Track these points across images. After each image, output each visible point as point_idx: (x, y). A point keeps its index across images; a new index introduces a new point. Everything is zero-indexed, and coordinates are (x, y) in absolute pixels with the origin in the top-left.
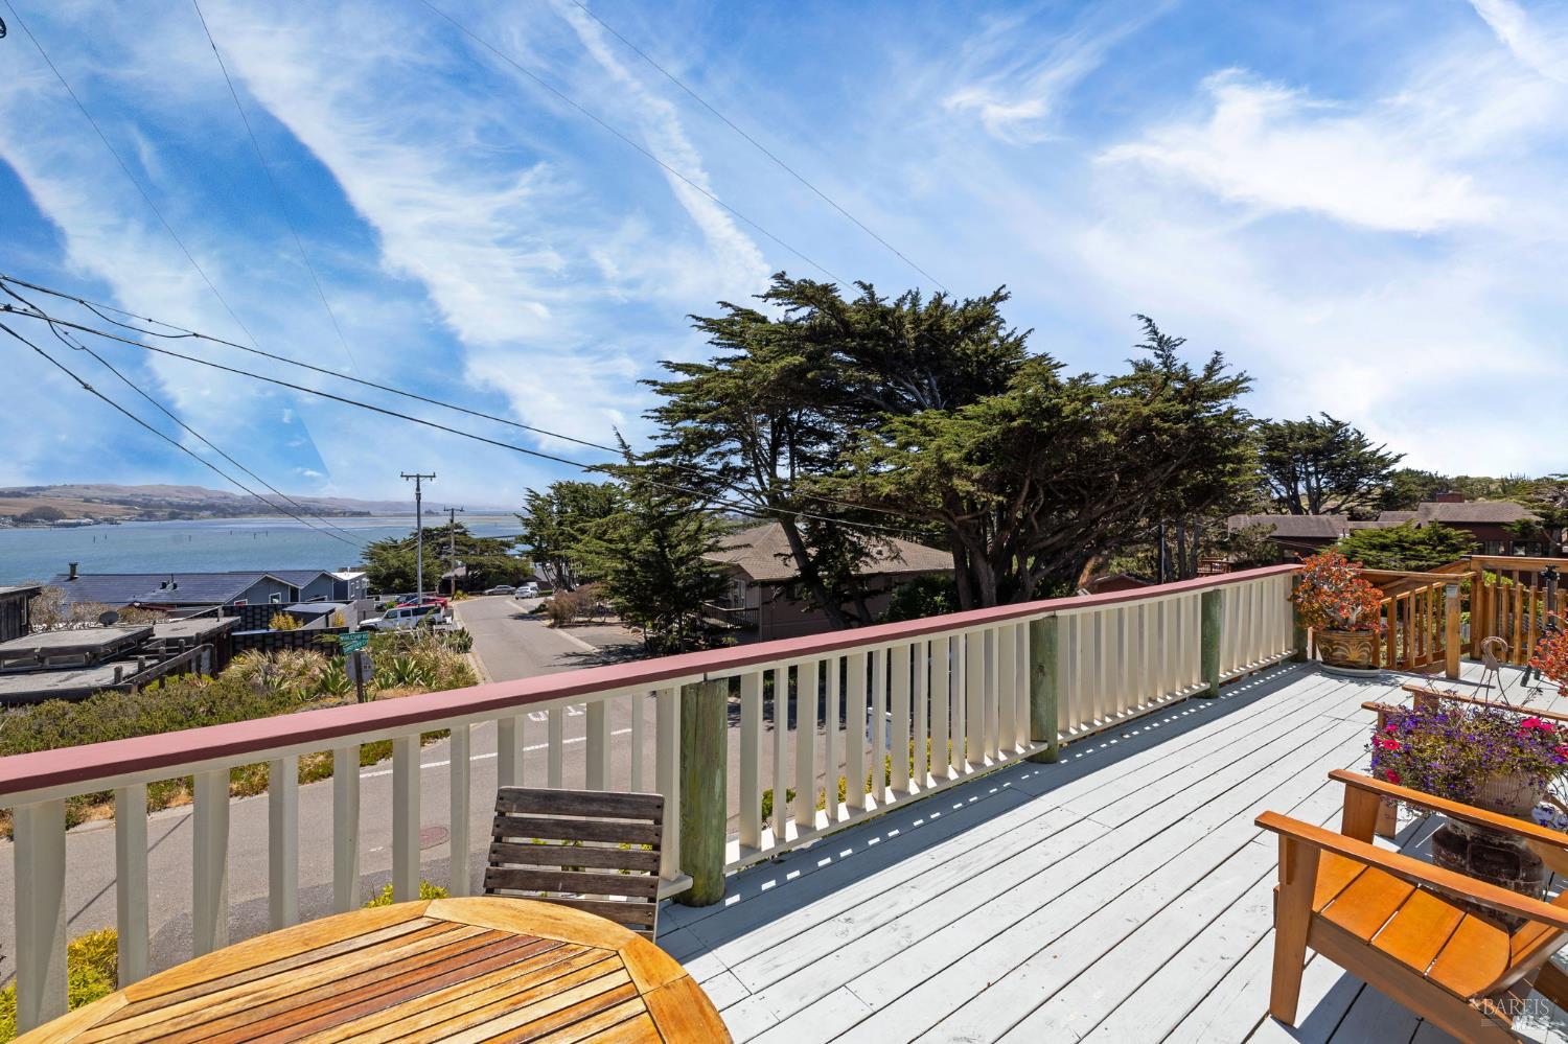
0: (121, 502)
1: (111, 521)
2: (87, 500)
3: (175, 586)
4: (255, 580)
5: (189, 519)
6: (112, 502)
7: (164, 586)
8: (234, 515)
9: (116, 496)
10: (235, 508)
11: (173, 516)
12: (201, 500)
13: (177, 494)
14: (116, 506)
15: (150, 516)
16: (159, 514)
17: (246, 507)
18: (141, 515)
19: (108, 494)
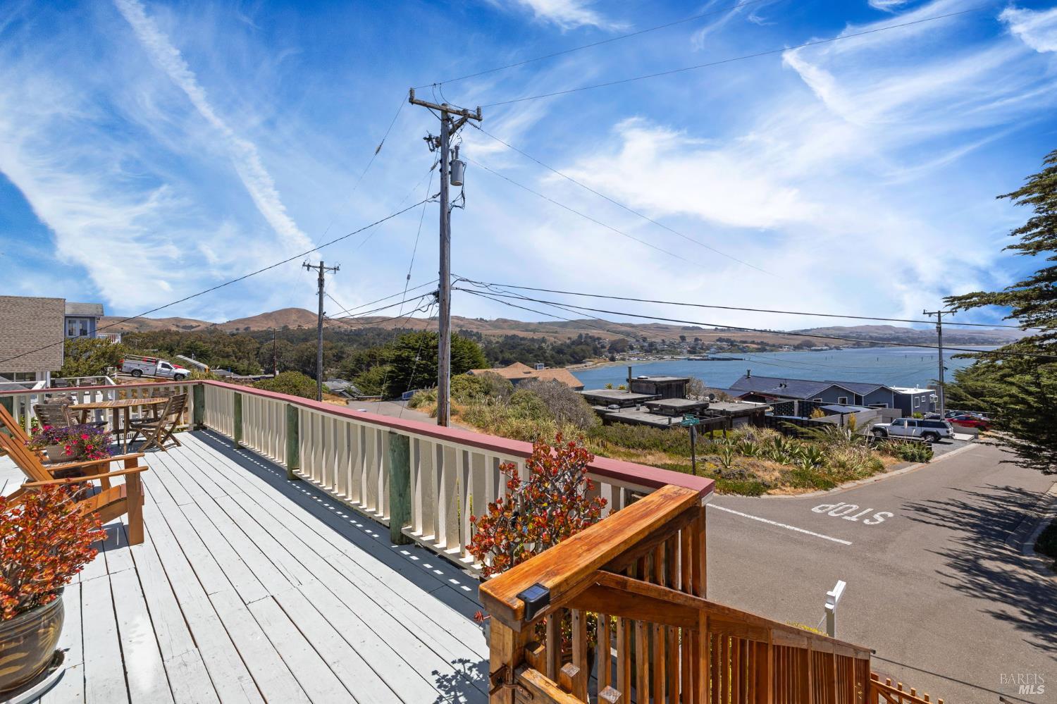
0: (844, 337)
1: (837, 348)
3: (786, 386)
4: (827, 386)
6: (839, 337)
7: (781, 385)
9: (842, 333)
10: (914, 339)
11: (873, 345)
12: (891, 334)
13: (877, 331)
14: (840, 340)
15: (858, 345)
16: (864, 344)
17: (922, 338)
18: (854, 345)
19: (838, 332)
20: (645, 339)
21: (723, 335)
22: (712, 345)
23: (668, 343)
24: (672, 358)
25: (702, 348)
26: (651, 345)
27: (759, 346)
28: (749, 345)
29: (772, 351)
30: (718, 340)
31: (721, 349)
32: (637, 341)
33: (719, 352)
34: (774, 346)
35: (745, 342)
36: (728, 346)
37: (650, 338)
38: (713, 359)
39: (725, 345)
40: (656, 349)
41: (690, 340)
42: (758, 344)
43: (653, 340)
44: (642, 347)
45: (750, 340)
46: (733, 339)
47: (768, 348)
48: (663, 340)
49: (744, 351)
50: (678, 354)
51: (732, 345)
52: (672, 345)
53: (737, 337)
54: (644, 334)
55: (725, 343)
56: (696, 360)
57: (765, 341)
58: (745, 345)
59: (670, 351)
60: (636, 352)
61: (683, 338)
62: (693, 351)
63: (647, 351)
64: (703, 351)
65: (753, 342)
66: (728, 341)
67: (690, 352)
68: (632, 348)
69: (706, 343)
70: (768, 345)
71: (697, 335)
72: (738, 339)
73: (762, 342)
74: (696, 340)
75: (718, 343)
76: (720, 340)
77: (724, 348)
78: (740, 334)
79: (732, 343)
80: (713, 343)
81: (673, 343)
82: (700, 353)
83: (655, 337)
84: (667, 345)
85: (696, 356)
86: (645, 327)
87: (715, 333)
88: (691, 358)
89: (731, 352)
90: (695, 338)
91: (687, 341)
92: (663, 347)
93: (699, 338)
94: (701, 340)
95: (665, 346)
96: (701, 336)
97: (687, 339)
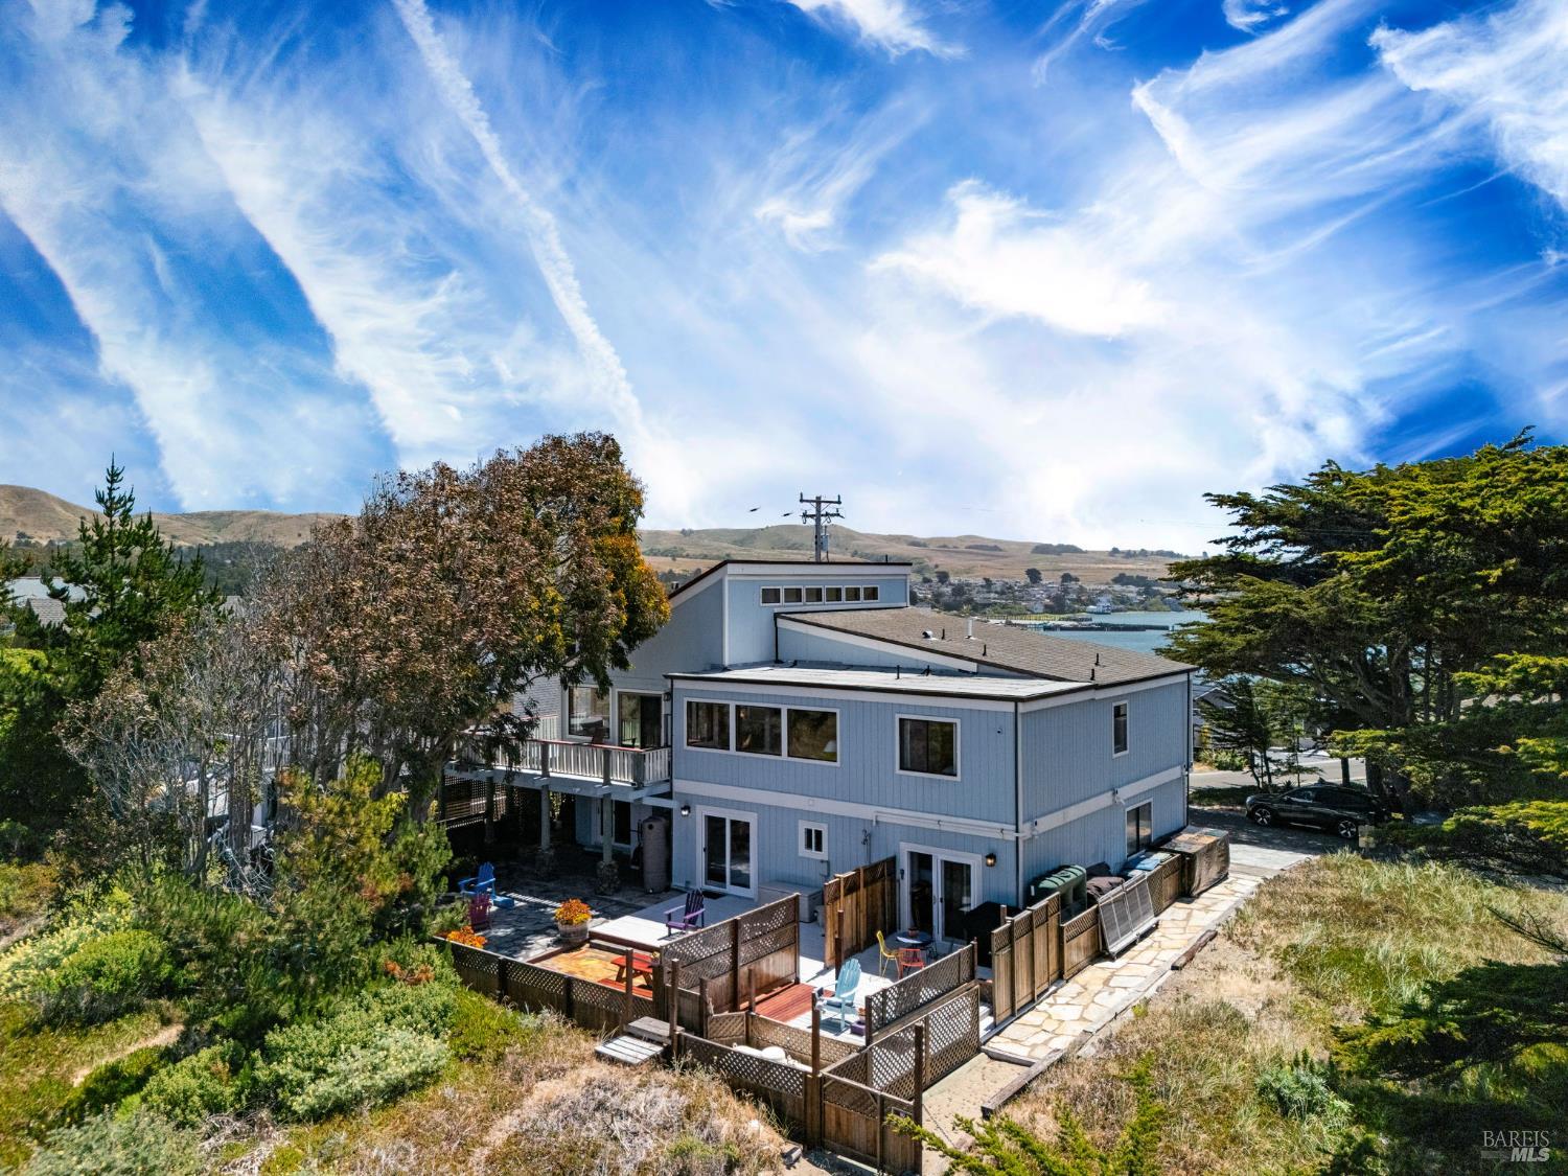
20: (943, 577)
21: (1129, 566)
22: (1102, 593)
23: (998, 586)
24: (1008, 623)
25: (1078, 600)
26: (959, 590)
30: (1116, 581)
31: (1123, 603)
32: (927, 581)
33: (1115, 611)
36: (1140, 593)
37: (956, 573)
38: (1102, 627)
39: (1132, 591)
40: (970, 601)
41: (1051, 580)
43: (964, 578)
44: (937, 597)
46: (1147, 576)
48: (987, 580)
50: (1021, 614)
51: (1146, 592)
52: (1007, 590)
54: (944, 562)
55: (1132, 588)
59: (1002, 607)
61: (1035, 575)
62: (1057, 606)
64: (1081, 607)
66: (1140, 581)
67: (1049, 610)
69: (1089, 587)
71: (1069, 565)
74: (1067, 578)
75: (1117, 587)
76: (1122, 579)
77: (1128, 598)
79: (1146, 586)
80: (1103, 587)
81: (1010, 588)
82: (1073, 612)
83: (968, 571)
84: (996, 592)
85: (1064, 619)
86: (945, 546)
87: (1111, 562)
88: (1051, 623)
89: (1146, 609)
90: (1061, 574)
91: (1044, 582)
92: (987, 595)
93: (1073, 574)
94: (1077, 580)
95: (992, 595)
96: (1076, 569)
97: (1043, 576)
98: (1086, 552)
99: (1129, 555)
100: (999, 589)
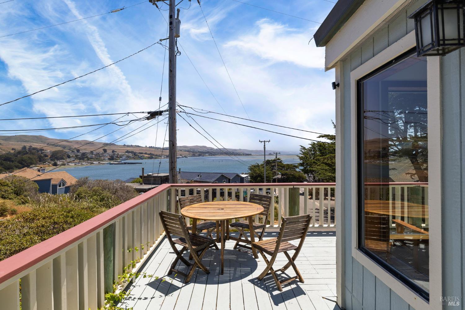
0: (188, 151)
1: (186, 157)
2: (181, 151)
5: (203, 156)
6: (186, 151)
8: (214, 155)
9: (187, 149)
10: (214, 153)
11: (199, 155)
12: (206, 150)
13: (201, 148)
14: (187, 152)
15: (194, 155)
16: (196, 155)
17: (217, 152)
18: (192, 155)
19: (185, 149)
20: (78, 151)
21: (129, 149)
22: (123, 155)
24: (99, 163)
25: (117, 157)
26: (84, 154)
27: (150, 156)
28: (144, 155)
29: (156, 158)
30: (126, 152)
31: (128, 157)
32: (73, 152)
33: (127, 159)
34: (157, 155)
35: (142, 153)
36: (133, 155)
37: (82, 150)
38: (125, 163)
39: (130, 155)
40: (87, 157)
41: (109, 152)
42: (148, 154)
43: (84, 151)
44: (77, 156)
45: (144, 152)
46: (135, 151)
47: (154, 157)
48: (91, 152)
49: (141, 158)
50: (102, 160)
51: (134, 155)
53: (137, 150)
54: (78, 147)
55: (130, 154)
56: (115, 164)
57: (152, 153)
58: (142, 155)
59: (97, 159)
60: (72, 159)
61: (105, 151)
62: (112, 158)
63: (80, 159)
64: (118, 159)
65: (146, 154)
66: (132, 152)
67: (110, 159)
68: (69, 157)
69: (120, 154)
70: (154, 155)
71: (113, 148)
72: (138, 152)
73: (150, 153)
74: (113, 151)
75: (127, 154)
76: (128, 152)
77: (130, 156)
78: (138, 149)
79: (135, 154)
80: (123, 154)
81: (98, 154)
82: (116, 160)
83: (85, 149)
84: (94, 155)
85: (114, 162)
86: (77, 143)
87: (124, 148)
88: (111, 163)
89: (134, 159)
90: (112, 150)
91: (108, 152)
92: (91, 156)
93: (115, 150)
94: (116, 152)
95: (93, 156)
96: (116, 149)
97: (107, 151)
98: (117, 145)
99: (128, 146)
100: (95, 154)
